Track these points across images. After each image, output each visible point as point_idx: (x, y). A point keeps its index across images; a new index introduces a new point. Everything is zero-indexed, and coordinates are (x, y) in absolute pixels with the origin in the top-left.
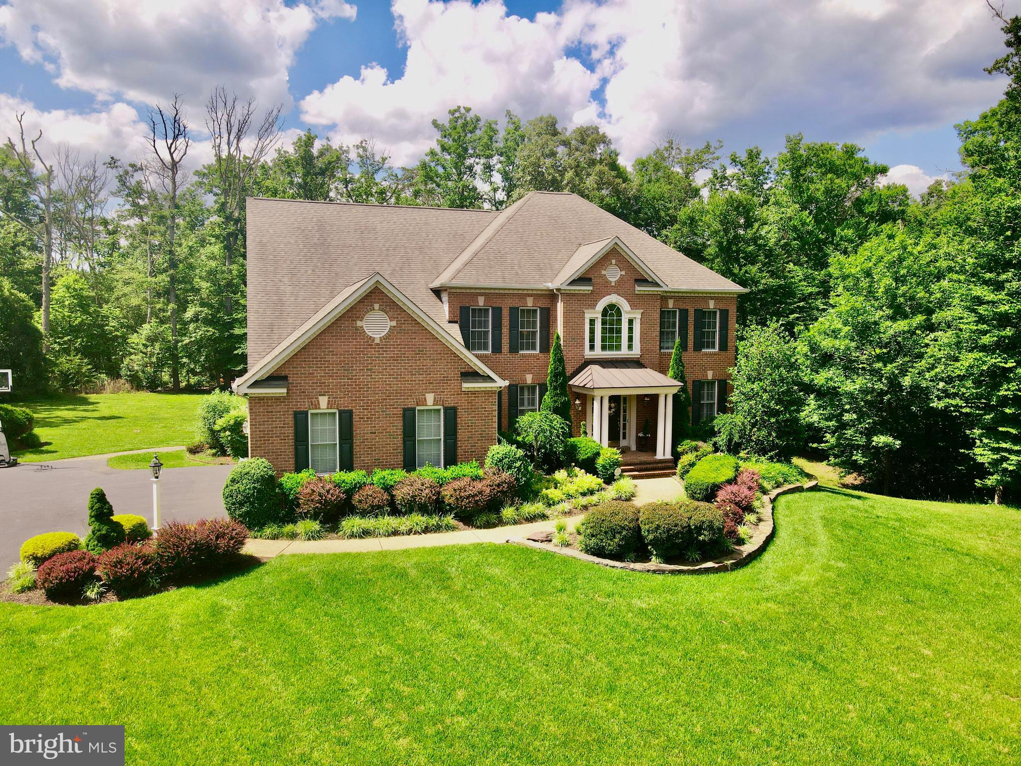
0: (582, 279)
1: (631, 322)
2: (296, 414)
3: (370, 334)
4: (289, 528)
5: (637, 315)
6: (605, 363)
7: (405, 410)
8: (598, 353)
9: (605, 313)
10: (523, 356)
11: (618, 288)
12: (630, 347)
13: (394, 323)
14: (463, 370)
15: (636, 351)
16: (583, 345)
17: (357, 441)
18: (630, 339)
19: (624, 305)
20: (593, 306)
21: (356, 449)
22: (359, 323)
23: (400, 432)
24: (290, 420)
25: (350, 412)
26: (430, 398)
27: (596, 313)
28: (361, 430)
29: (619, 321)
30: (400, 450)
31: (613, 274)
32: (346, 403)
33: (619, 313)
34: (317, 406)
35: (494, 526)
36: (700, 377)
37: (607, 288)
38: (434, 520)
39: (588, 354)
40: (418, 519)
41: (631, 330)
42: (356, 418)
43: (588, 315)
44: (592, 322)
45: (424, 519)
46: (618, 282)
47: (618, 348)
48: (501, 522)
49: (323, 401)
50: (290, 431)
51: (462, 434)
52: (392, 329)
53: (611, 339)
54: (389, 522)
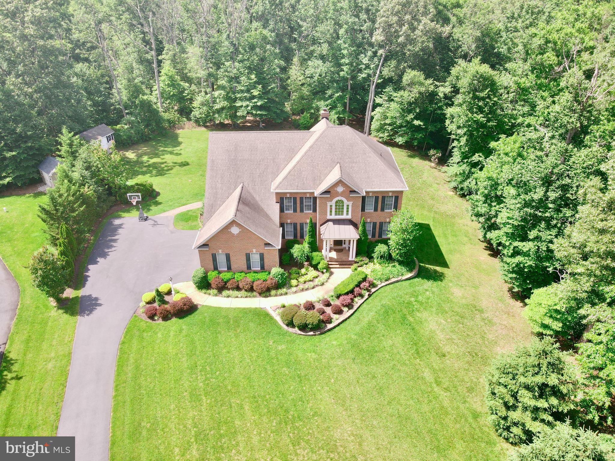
0: (327, 192)
1: (348, 206)
3: (233, 233)
5: (350, 203)
6: (336, 222)
7: (246, 253)
8: (334, 217)
10: (306, 213)
12: (347, 214)
13: (240, 230)
14: (265, 244)
15: (349, 217)
16: (327, 214)
17: (232, 262)
18: (348, 211)
19: (345, 200)
22: (230, 230)
23: (245, 260)
24: (211, 256)
26: (254, 250)
27: (332, 203)
28: (232, 259)
29: (343, 206)
30: (246, 264)
31: (340, 189)
32: (227, 251)
33: (342, 202)
36: (383, 221)
37: (337, 194)
38: (249, 294)
39: (329, 217)
40: (245, 293)
42: (231, 255)
43: (329, 204)
44: (331, 206)
46: (343, 192)
47: (342, 214)
48: (270, 296)
49: (220, 251)
51: (266, 260)
53: (339, 211)
54: (236, 293)
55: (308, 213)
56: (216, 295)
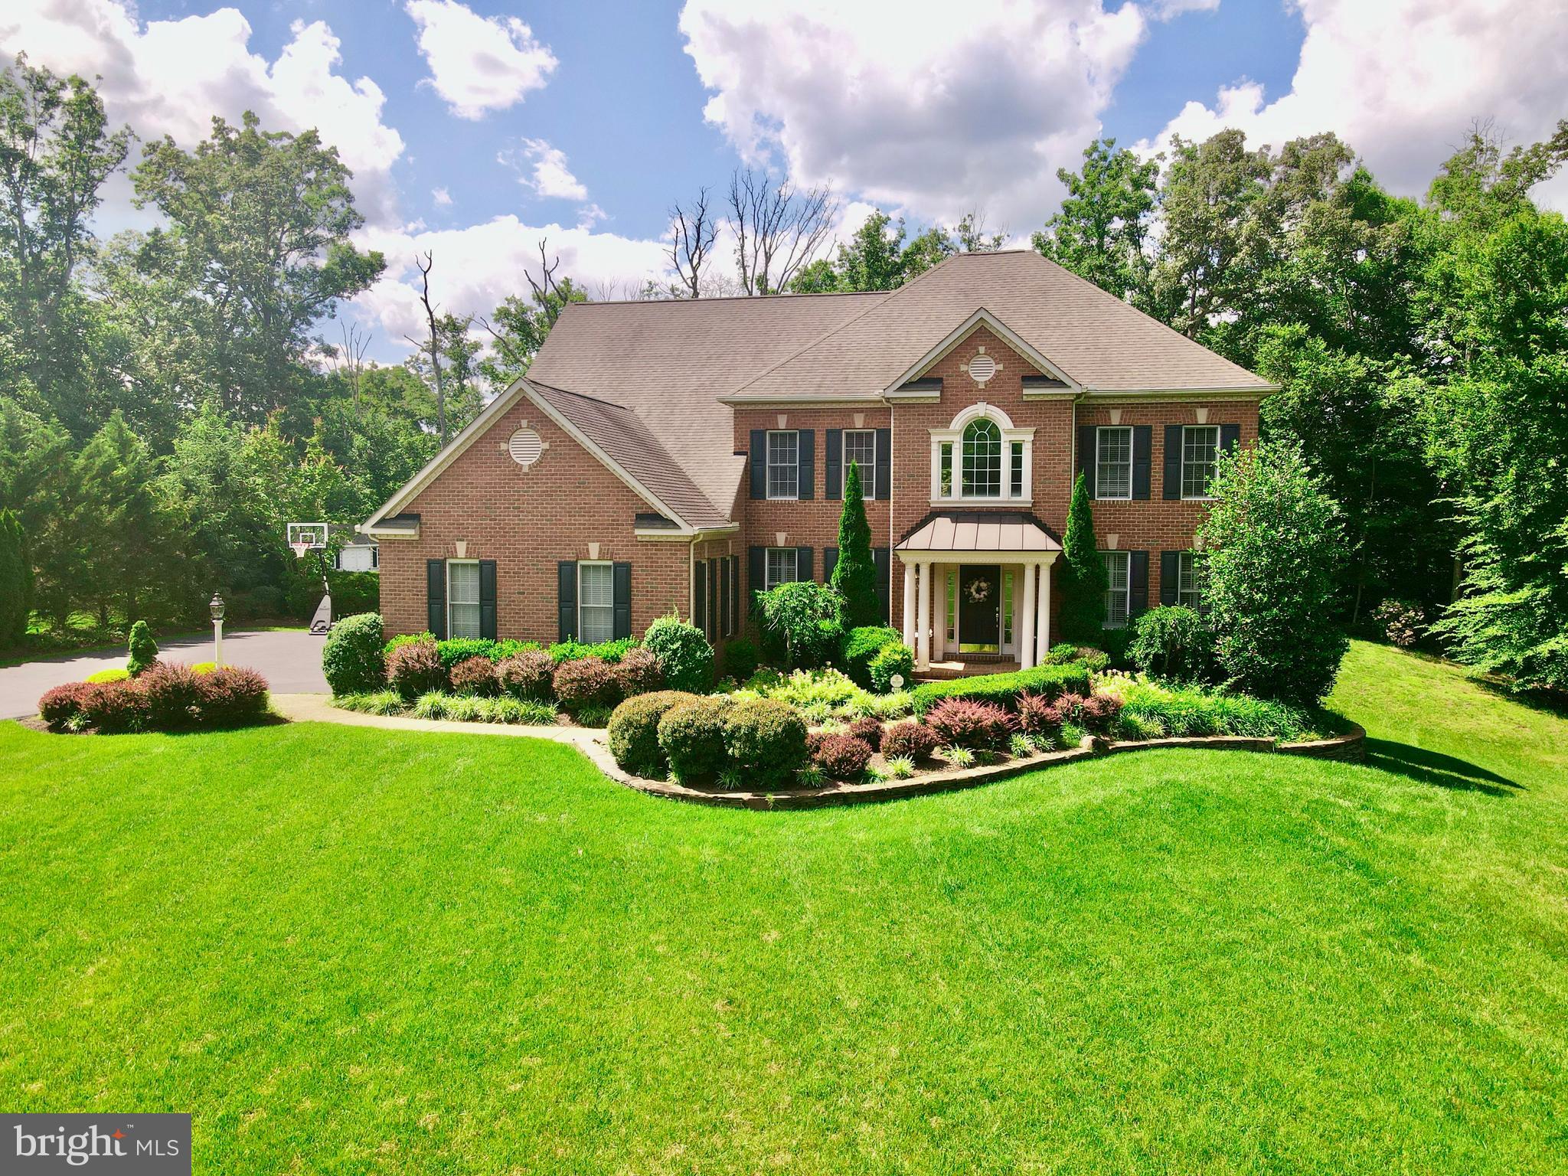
1: (1017, 448)
2: (429, 563)
3: (518, 460)
5: (1026, 437)
7: (561, 565)
8: (957, 498)
9: (968, 435)
11: (991, 393)
13: (546, 446)
14: (640, 511)
15: (1026, 497)
16: (927, 486)
17: (501, 603)
19: (1002, 420)
20: (946, 423)
21: (501, 613)
22: (503, 446)
23: (555, 594)
24: (423, 571)
25: (493, 564)
26: (594, 549)
28: (506, 588)
29: (997, 448)
30: (555, 619)
31: (983, 370)
32: (488, 553)
33: (995, 434)
34: (455, 555)
36: (1176, 546)
37: (970, 393)
39: (936, 498)
41: (1017, 462)
42: (500, 573)
43: (937, 438)
44: (947, 450)
47: (995, 490)
50: (423, 585)
51: (638, 602)
52: (545, 452)
53: (981, 477)
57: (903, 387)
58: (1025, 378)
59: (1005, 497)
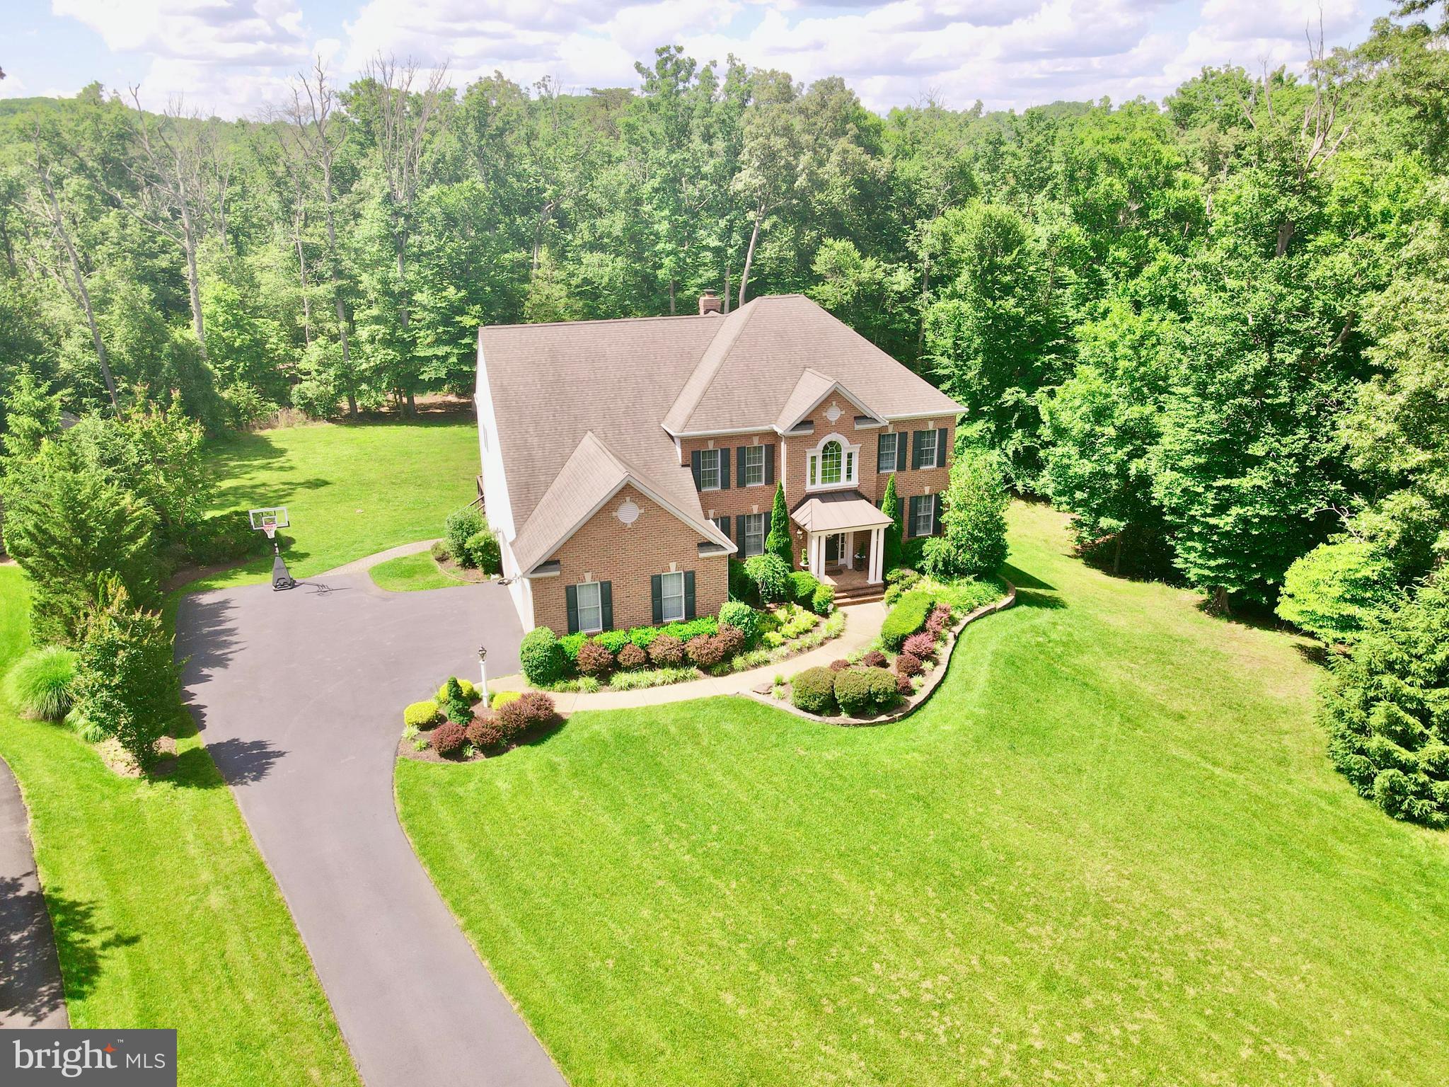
0: (805, 423)
1: (850, 456)
2: (567, 588)
3: (623, 521)
4: (573, 683)
5: (856, 449)
6: (825, 496)
7: (653, 577)
8: (820, 486)
9: (826, 448)
10: (751, 489)
11: (839, 427)
12: (849, 477)
13: (642, 511)
14: (699, 541)
15: (854, 483)
16: (805, 481)
17: (615, 604)
18: (849, 471)
19: (844, 442)
20: (815, 445)
21: (615, 610)
22: (614, 514)
23: (649, 594)
24: (564, 591)
25: (609, 583)
26: (673, 566)
27: (818, 451)
28: (618, 595)
29: (839, 457)
30: (650, 608)
31: (834, 414)
32: (606, 577)
33: (839, 449)
34: (583, 580)
35: (727, 673)
36: (917, 493)
37: (828, 427)
38: (682, 673)
39: (810, 488)
40: (669, 673)
41: (849, 463)
42: (614, 587)
43: (809, 456)
44: (814, 458)
45: (675, 671)
46: (840, 421)
47: (838, 479)
48: (732, 670)
49: (588, 576)
50: (563, 601)
51: (699, 591)
52: (641, 515)
53: (831, 472)
54: (647, 676)
55: (756, 488)
56: (594, 690)
57: (793, 429)
58: (856, 418)
59: (843, 484)
